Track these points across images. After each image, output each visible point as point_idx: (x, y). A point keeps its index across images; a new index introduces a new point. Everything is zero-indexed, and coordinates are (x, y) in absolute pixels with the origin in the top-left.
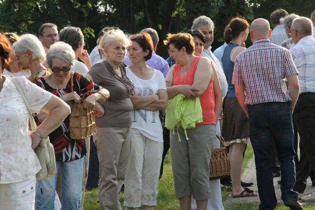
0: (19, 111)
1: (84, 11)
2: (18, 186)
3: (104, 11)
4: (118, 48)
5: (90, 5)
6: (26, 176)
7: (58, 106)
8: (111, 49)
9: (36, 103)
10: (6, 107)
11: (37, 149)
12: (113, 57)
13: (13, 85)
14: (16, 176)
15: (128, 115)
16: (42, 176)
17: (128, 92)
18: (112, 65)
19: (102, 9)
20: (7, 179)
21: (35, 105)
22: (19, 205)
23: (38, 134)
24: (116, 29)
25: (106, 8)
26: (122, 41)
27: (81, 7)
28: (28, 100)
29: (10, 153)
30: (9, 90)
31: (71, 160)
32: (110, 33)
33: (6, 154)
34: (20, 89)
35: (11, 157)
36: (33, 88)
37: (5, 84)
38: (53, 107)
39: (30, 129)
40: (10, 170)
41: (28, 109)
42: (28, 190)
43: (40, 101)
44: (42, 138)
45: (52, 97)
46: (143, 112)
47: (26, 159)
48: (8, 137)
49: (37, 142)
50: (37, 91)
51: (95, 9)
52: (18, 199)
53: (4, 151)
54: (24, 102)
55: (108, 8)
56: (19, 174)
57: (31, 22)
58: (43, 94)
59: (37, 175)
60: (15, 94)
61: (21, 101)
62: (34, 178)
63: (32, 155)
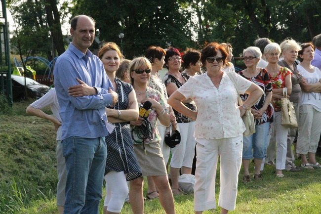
0: (233, 92)
1: (268, 28)
2: (233, 140)
3: (280, 28)
4: (293, 52)
5: (271, 25)
6: (238, 133)
7: (255, 90)
8: (288, 52)
9: (242, 88)
10: (225, 90)
11: (244, 117)
12: (289, 57)
13: (228, 77)
14: (232, 133)
15: (298, 95)
16: (246, 134)
17: (298, 80)
18: (288, 63)
19: (280, 27)
20: (228, 135)
21: (242, 89)
22: (234, 152)
23: (244, 107)
24: (290, 39)
25: (282, 26)
26: (294, 47)
27: (266, 26)
28: (237, 86)
29: (228, 119)
30: (226, 80)
31: (260, 124)
32: (287, 42)
33: (226, 119)
34: (232, 79)
35: (229, 121)
36: (240, 79)
37: (224, 76)
38: (253, 90)
39: (239, 105)
40: (229, 130)
41: (237, 92)
42: (239, 142)
43: (245, 87)
44: (246, 110)
45: (252, 84)
46: (314, 93)
47: (238, 123)
48: (227, 109)
49: (244, 112)
50: (242, 80)
51: (275, 27)
52: (233, 148)
53: (225, 118)
54: (235, 87)
55: (284, 26)
56: (234, 132)
57: (234, 37)
58: (246, 82)
59: (244, 134)
60: (230, 82)
61: (233, 86)
62: (242, 135)
63: (241, 120)
